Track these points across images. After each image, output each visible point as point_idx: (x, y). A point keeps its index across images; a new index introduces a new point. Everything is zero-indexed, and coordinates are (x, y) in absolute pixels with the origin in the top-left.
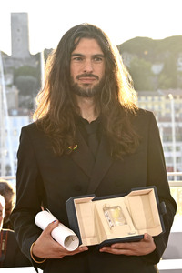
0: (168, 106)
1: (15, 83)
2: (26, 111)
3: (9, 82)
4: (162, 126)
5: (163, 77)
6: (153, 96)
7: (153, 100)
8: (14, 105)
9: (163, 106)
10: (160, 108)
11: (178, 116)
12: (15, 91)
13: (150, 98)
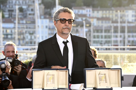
0: (116, 15)
1: (43, 3)
2: (48, 16)
3: (40, 2)
4: (113, 25)
6: (109, 10)
7: (109, 12)
8: (42, 14)
9: (114, 16)
10: (113, 16)
11: (121, 20)
12: (43, 6)
13: (108, 12)
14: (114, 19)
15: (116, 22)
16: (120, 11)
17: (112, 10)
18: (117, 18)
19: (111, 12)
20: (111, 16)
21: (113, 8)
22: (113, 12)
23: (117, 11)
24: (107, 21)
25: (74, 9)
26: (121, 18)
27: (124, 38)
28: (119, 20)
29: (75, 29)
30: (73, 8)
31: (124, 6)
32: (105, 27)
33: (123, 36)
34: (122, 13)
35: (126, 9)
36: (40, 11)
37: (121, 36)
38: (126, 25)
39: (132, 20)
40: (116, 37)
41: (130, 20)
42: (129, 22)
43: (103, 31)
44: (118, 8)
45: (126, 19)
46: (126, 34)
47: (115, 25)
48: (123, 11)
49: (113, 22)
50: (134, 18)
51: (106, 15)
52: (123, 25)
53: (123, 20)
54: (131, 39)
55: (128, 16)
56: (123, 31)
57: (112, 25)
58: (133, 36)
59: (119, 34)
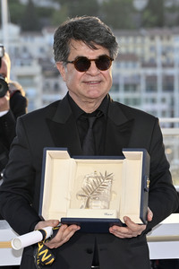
14: (147, 58)
15: (152, 64)
16: (162, 38)
17: (142, 36)
18: (153, 55)
19: (139, 40)
20: (139, 51)
21: (143, 31)
22: (143, 42)
23: (152, 38)
24: (130, 64)
26: (164, 54)
28: (160, 60)
29: (52, 82)
30: (45, 31)
31: (170, 26)
32: (125, 78)
33: (168, 100)
34: (165, 43)
35: (175, 33)
37: (163, 100)
38: (175, 72)
40: (153, 101)
43: (121, 88)
44: (156, 31)
45: (175, 57)
47: (150, 71)
48: (168, 38)
49: (144, 65)
51: (127, 47)
52: (169, 72)
53: (168, 60)
56: (169, 87)
57: (142, 71)
59: (159, 95)
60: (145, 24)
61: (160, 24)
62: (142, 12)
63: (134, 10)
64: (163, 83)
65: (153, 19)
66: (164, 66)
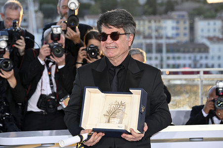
0: (150, 28)
1: (41, 9)
3: (37, 8)
5: (146, 7)
6: (139, 20)
8: (40, 25)
9: (146, 28)
10: (144, 29)
12: (40, 15)
13: (137, 22)
14: (147, 33)
15: (150, 37)
16: (155, 21)
17: (144, 20)
18: (150, 31)
19: (142, 22)
20: (141, 29)
21: (144, 17)
22: (144, 24)
23: (150, 21)
25: (88, 18)
26: (157, 31)
27: (162, 60)
28: (154, 34)
30: (86, 17)
31: (161, 14)
33: (159, 58)
34: (158, 24)
35: (163, 18)
36: (36, 21)
37: (156, 58)
38: (163, 41)
39: (173, 34)
40: (150, 59)
41: (170, 35)
42: (168, 38)
44: (152, 17)
45: (163, 32)
46: (165, 55)
47: (148, 41)
48: (159, 21)
49: (145, 37)
50: (175, 32)
52: (160, 41)
53: (159, 34)
54: (171, 62)
55: (166, 28)
56: (159, 50)
57: (143, 41)
58: (174, 58)
59: (154, 55)
60: (146, 13)
61: (154, 13)
62: (143, 6)
63: (138, 5)
64: (156, 48)
65: (150, 10)
66: (157, 38)
